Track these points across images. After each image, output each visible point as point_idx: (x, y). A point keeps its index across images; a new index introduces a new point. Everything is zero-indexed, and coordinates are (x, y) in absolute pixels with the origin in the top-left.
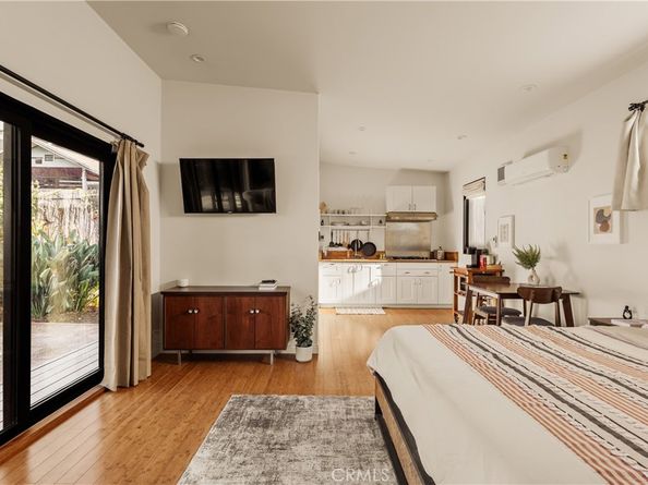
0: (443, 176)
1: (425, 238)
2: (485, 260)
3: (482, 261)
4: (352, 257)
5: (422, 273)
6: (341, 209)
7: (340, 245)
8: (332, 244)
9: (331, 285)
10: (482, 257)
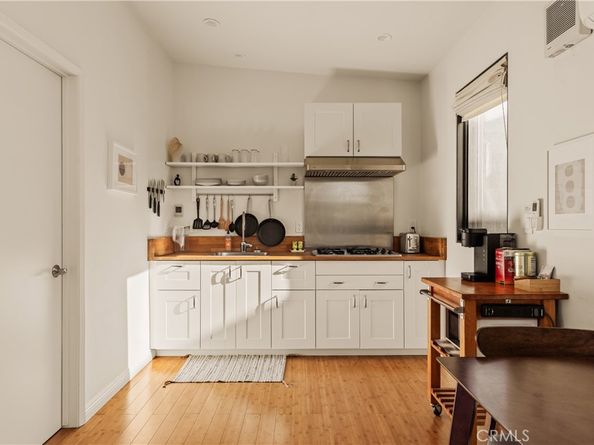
0: (417, 84)
1: (384, 209)
2: (510, 262)
3: (501, 265)
4: (235, 248)
5: (369, 283)
6: (211, 152)
7: (215, 225)
8: (198, 224)
9: (177, 311)
10: (503, 254)
